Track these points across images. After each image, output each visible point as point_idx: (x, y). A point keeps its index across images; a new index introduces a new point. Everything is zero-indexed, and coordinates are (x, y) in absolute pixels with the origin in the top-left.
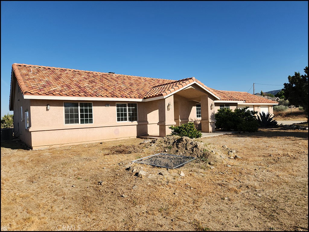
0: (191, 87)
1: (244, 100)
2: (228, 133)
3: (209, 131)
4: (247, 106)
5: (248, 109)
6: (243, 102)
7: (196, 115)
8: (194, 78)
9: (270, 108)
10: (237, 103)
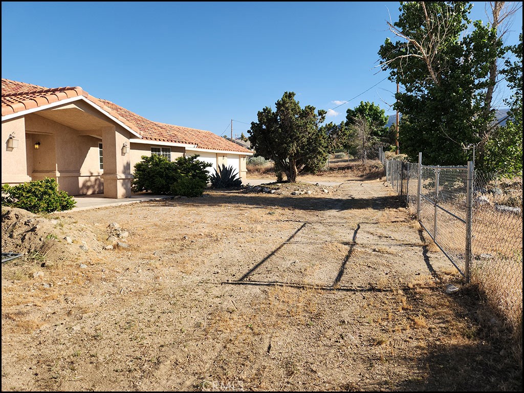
0: (73, 106)
1: (196, 144)
2: (153, 199)
3: (117, 194)
4: (197, 154)
5: (198, 158)
6: (193, 146)
7: (100, 163)
8: (79, 89)
9: (242, 159)
10: (185, 148)
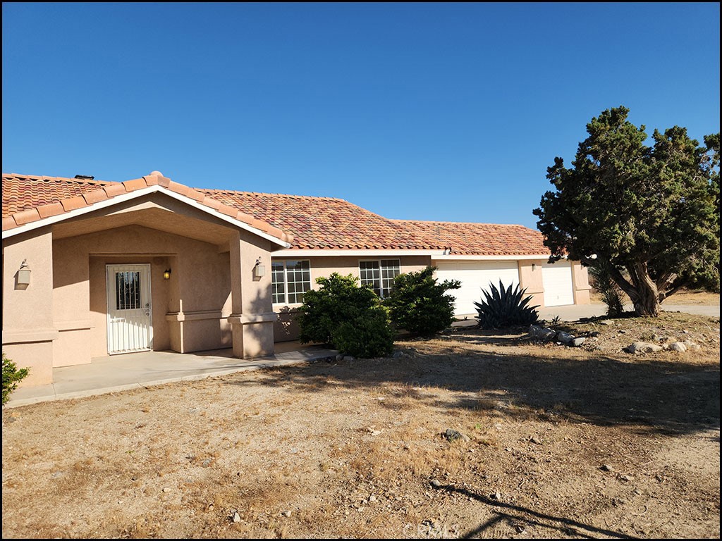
1: (446, 249)
3: (243, 351)
6: (442, 252)
10: (430, 256)
